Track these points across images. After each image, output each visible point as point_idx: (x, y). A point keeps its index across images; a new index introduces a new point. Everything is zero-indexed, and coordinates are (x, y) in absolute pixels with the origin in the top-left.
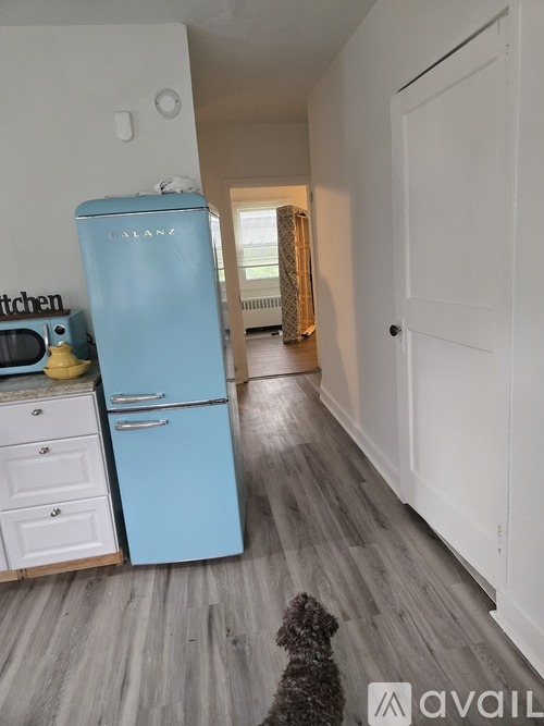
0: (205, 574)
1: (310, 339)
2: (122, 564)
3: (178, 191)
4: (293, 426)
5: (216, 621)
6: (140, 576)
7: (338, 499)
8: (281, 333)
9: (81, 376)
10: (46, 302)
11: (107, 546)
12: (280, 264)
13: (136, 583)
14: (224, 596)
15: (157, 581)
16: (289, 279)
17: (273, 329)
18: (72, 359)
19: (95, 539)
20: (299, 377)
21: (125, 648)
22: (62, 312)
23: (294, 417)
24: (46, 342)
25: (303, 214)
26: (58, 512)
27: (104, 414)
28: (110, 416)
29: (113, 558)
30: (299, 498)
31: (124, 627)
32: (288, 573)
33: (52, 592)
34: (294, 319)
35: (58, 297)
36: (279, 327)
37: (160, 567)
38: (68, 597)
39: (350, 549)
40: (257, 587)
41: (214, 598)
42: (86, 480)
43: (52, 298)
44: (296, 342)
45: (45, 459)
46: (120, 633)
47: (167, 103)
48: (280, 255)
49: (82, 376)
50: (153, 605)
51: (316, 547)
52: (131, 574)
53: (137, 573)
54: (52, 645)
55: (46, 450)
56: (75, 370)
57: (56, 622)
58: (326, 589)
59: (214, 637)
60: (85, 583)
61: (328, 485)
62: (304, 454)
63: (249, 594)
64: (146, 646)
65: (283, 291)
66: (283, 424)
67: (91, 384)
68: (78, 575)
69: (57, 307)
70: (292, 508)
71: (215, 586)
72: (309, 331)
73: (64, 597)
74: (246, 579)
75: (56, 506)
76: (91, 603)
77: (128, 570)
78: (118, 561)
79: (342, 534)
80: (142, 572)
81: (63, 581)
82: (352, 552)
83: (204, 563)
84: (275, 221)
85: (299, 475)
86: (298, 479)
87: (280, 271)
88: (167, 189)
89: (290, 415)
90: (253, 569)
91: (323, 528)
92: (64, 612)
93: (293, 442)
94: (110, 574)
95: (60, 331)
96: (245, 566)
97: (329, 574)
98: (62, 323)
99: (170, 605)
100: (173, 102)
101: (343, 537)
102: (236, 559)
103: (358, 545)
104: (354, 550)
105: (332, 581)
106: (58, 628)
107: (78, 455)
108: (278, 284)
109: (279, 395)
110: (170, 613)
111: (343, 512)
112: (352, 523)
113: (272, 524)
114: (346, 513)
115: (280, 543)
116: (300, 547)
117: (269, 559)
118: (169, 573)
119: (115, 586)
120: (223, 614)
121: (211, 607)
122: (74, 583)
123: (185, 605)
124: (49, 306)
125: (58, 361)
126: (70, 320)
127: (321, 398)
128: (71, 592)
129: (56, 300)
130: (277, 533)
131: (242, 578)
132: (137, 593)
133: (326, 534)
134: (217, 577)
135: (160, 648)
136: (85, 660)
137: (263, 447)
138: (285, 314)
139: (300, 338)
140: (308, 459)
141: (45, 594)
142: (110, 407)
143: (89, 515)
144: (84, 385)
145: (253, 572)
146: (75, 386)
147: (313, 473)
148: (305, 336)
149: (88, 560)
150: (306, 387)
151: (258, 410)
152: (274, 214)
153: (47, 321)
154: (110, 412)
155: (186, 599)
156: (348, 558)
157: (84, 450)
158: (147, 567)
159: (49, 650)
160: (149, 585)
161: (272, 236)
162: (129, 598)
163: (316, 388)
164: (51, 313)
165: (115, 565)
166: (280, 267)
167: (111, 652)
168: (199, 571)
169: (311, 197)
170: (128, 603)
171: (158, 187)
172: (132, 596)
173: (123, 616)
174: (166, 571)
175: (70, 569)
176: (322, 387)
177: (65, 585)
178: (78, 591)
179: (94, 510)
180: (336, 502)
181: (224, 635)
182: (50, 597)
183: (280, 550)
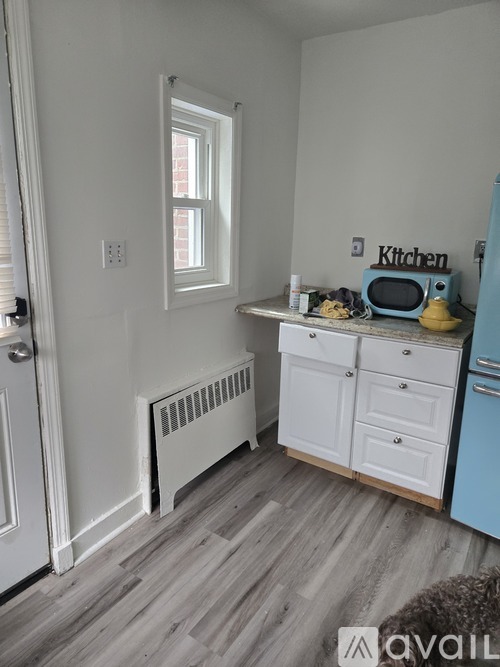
2: (440, 511)
6: (454, 535)
10: (433, 259)
11: (432, 489)
13: (450, 534)
15: (473, 545)
18: (446, 315)
19: (423, 478)
22: (445, 271)
24: (426, 295)
26: (400, 441)
27: (465, 371)
28: (470, 376)
29: (433, 502)
33: (377, 503)
35: (445, 256)
37: (477, 534)
38: (390, 514)
42: (431, 424)
43: (439, 256)
45: (402, 393)
46: (432, 571)
49: (452, 332)
50: (467, 563)
52: (446, 525)
53: (452, 527)
54: (373, 545)
55: (405, 387)
56: (446, 325)
57: (378, 528)
60: (405, 510)
67: (461, 341)
68: (399, 499)
69: (441, 265)
73: (386, 512)
75: (399, 436)
76: (408, 533)
77: (445, 520)
78: (437, 507)
80: (458, 529)
81: (386, 498)
92: (385, 525)
94: (428, 514)
95: (440, 287)
98: (444, 280)
106: (380, 533)
107: (431, 400)
118: (486, 544)
119: (431, 528)
122: (395, 506)
124: (434, 263)
125: (433, 313)
126: (452, 278)
128: (392, 511)
129: (442, 259)
132: (452, 545)
136: (400, 573)
141: (370, 504)
142: (472, 367)
143: (424, 455)
144: (454, 340)
146: (445, 339)
149: (410, 492)
153: (432, 276)
154: (471, 372)
157: (436, 397)
158: (464, 527)
159: (371, 548)
160: (465, 545)
162: (443, 545)
164: (435, 270)
165: (433, 509)
170: (442, 549)
172: (447, 545)
173: (437, 557)
174: (484, 540)
175: (394, 492)
177: (388, 502)
178: (396, 516)
179: (431, 453)
182: (375, 506)
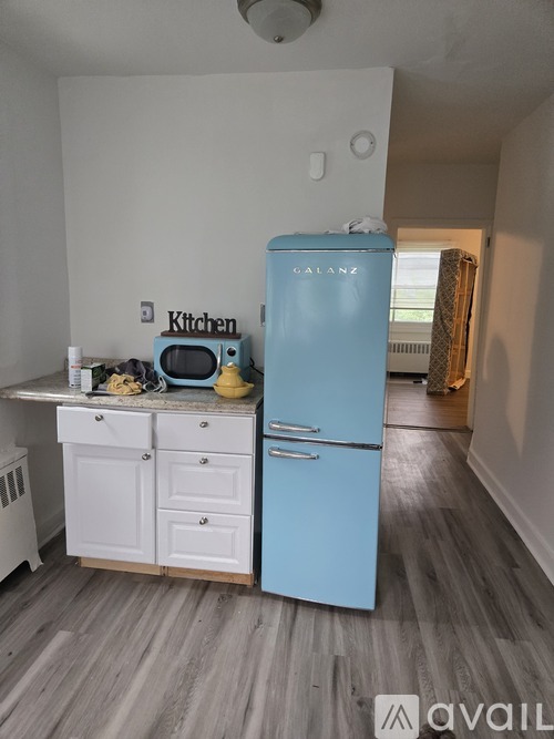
0: (332, 621)
1: (458, 393)
2: (252, 586)
3: (366, 231)
4: (433, 486)
5: (342, 675)
6: (267, 604)
7: (484, 579)
8: (425, 382)
9: (244, 398)
10: (222, 325)
11: (241, 565)
12: (435, 309)
13: (263, 608)
14: (351, 650)
15: (284, 614)
16: (444, 326)
17: (416, 377)
18: (239, 380)
19: (232, 556)
20: (443, 433)
21: (251, 673)
22: (235, 336)
23: (436, 476)
24: (219, 362)
25: (470, 259)
26: (206, 521)
27: (260, 437)
28: (265, 440)
29: (245, 578)
30: (437, 566)
31: (251, 651)
32: (422, 646)
33: (189, 596)
34: (443, 369)
35: (234, 321)
36: (424, 376)
37: (287, 600)
38: (202, 605)
39: (497, 640)
40: (387, 651)
41: (341, 651)
42: (234, 497)
43: (228, 321)
44: (441, 394)
45: (203, 469)
46: (246, 655)
47: (362, 145)
48: (437, 300)
49: (246, 398)
50: (279, 635)
51: (456, 626)
52: (259, 599)
53: (265, 601)
54: (185, 648)
55: (205, 461)
56: (240, 391)
57: (190, 626)
58: (465, 677)
59: (339, 690)
60: (218, 595)
61: (472, 561)
62: (446, 520)
63: (377, 657)
64: (270, 676)
65: (435, 338)
66: (423, 481)
67: (254, 407)
68: (212, 585)
69: (231, 330)
70: (429, 577)
71: (341, 636)
72: (458, 384)
73: (198, 603)
74: (375, 639)
75: (205, 515)
76: (222, 619)
77: (257, 595)
78: (249, 583)
79: (488, 621)
80: (270, 600)
81: (198, 588)
82: (498, 644)
83: (332, 609)
84: (437, 263)
85: (439, 542)
86: (438, 545)
87: (435, 317)
88: (355, 229)
89: (431, 473)
90: (383, 630)
91: (465, 609)
92: (197, 618)
93: (433, 503)
94: (241, 594)
95: (232, 353)
96: (375, 625)
97: (471, 662)
98: (234, 345)
99: (295, 643)
100: (368, 144)
101: (489, 625)
102: (364, 614)
103: (506, 638)
104: (501, 643)
105: (474, 670)
106: (191, 632)
107: (231, 472)
108: (430, 330)
109: (419, 449)
110: (295, 651)
111: (489, 595)
112: (501, 612)
113: (406, 587)
114: (493, 598)
115: (413, 611)
116: (437, 621)
117: (401, 624)
118: (296, 610)
119: (244, 607)
120: (349, 670)
121: (337, 659)
122: (208, 593)
123: (310, 647)
124: (224, 328)
125: (227, 380)
126: (242, 343)
127: (468, 461)
128: (204, 601)
129: (231, 324)
130: (411, 598)
131: (371, 636)
132: (265, 620)
133: (468, 616)
134: (345, 628)
135: (284, 684)
136: (213, 671)
137: (400, 501)
138: (434, 362)
139: (446, 391)
140: (450, 527)
141: (181, 598)
142: (266, 431)
143: (231, 531)
144: (247, 407)
145: (383, 634)
146: (239, 406)
147: (456, 544)
148: (453, 390)
149: (222, 574)
150: (450, 445)
151: (395, 460)
152: (438, 255)
153: (222, 342)
154: (266, 436)
155: (311, 641)
156: (494, 651)
157: (237, 467)
158: (275, 597)
159: (182, 652)
160: (276, 616)
161: (432, 279)
162: (256, 623)
163: (464, 450)
164: (226, 335)
165: (246, 585)
166: (435, 313)
167: (237, 672)
168: (326, 616)
169: (488, 242)
170: (256, 627)
171: (346, 226)
172: (260, 622)
173: (250, 639)
174: (293, 606)
175: (206, 578)
176: (471, 449)
177: (200, 592)
178: (210, 602)
179: (236, 527)
180: (483, 584)
181: (349, 691)
182: (186, 600)
183: (414, 618)
